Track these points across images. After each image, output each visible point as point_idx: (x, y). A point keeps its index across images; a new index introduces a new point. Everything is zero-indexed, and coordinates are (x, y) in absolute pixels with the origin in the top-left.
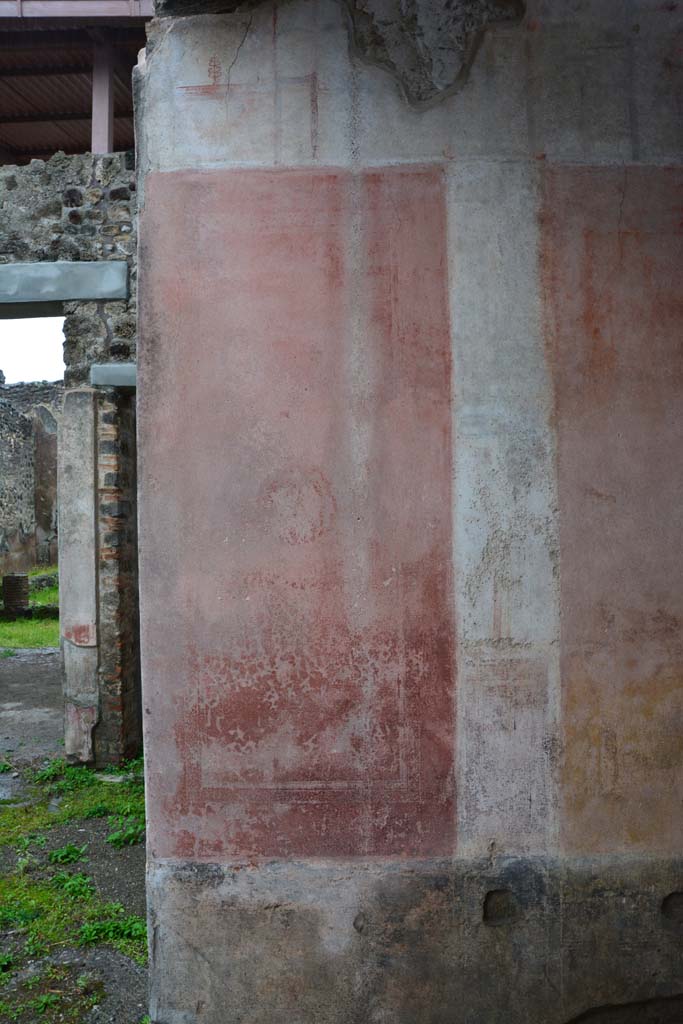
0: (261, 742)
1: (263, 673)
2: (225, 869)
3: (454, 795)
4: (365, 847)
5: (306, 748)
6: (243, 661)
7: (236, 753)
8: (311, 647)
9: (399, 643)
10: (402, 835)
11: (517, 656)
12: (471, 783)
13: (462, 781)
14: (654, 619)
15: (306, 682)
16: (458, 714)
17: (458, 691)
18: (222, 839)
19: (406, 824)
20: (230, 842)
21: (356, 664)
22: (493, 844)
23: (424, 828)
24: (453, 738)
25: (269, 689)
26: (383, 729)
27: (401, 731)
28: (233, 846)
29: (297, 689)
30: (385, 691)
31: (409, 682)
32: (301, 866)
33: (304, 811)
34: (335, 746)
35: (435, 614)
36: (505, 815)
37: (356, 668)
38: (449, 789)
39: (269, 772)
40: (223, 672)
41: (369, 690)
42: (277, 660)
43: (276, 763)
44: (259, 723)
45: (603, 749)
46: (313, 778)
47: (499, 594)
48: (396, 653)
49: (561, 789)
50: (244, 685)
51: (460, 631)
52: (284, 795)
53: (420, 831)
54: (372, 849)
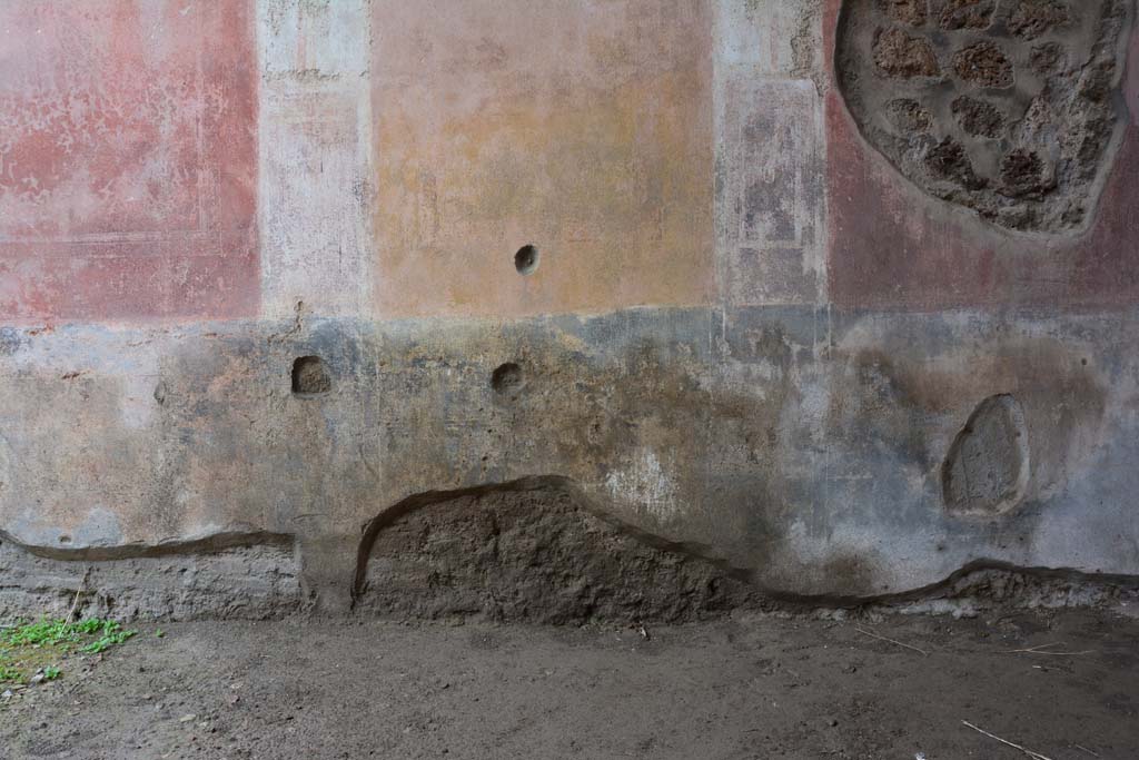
0: (56, 190)
1: (56, 114)
2: (20, 334)
3: (258, 247)
4: (165, 306)
5: (102, 196)
6: (36, 101)
7: (30, 203)
8: (106, 84)
9: (197, 77)
10: (203, 293)
11: (323, 89)
12: (276, 233)
13: (266, 231)
14: (478, 48)
15: (101, 122)
16: (261, 154)
17: (260, 130)
18: (18, 299)
19: (206, 280)
20: (26, 302)
21: (153, 101)
22: (300, 303)
23: (226, 285)
24: (256, 183)
25: (62, 132)
26: (182, 172)
27: (201, 175)
28: (29, 308)
29: (92, 131)
30: (183, 131)
31: (208, 120)
32: (99, 329)
33: (101, 266)
34: (132, 194)
35: (235, 45)
36: (312, 270)
37: (152, 105)
38: (253, 240)
39: (64, 223)
40: (16, 113)
41: (166, 129)
42: (71, 99)
43: (71, 213)
44: (53, 171)
45: (421, 196)
46: (111, 230)
47: (304, 22)
48: (194, 88)
49: (375, 240)
50: (37, 128)
51: (262, 63)
52: (78, 249)
53: (222, 289)
54: (171, 309)
